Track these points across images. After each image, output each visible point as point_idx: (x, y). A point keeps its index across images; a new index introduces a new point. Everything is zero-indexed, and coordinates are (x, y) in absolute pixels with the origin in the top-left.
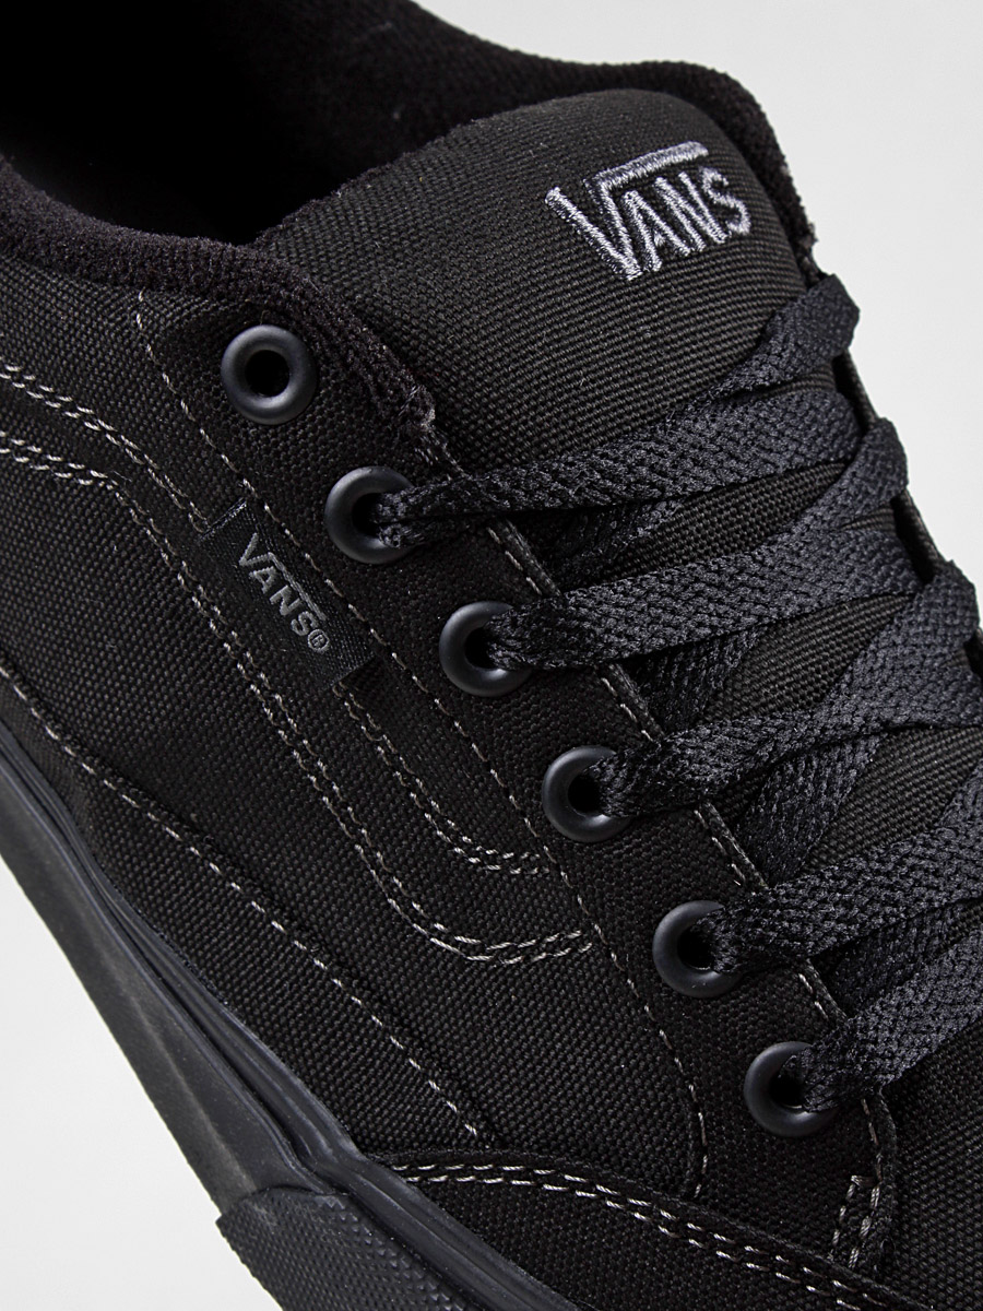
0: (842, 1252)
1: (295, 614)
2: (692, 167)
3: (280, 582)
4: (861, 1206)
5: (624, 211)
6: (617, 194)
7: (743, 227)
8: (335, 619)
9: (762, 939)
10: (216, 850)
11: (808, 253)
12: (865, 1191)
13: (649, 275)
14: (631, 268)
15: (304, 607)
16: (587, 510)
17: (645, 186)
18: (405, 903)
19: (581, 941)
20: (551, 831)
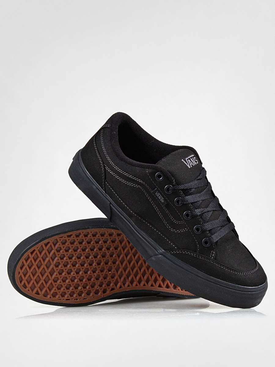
0: (211, 258)
1: (160, 199)
2: (193, 157)
3: (159, 196)
4: (213, 253)
5: (188, 161)
6: (187, 160)
7: (198, 163)
8: (165, 200)
9: (204, 228)
10: (149, 223)
11: (202, 165)
12: (213, 252)
13: (191, 168)
14: (189, 167)
15: (162, 198)
16: (187, 189)
17: (189, 159)
18: (169, 227)
19: (186, 229)
20: (184, 219)
